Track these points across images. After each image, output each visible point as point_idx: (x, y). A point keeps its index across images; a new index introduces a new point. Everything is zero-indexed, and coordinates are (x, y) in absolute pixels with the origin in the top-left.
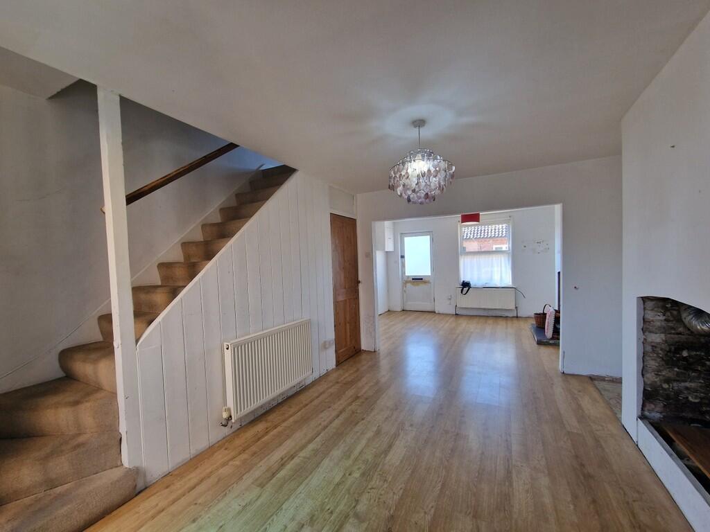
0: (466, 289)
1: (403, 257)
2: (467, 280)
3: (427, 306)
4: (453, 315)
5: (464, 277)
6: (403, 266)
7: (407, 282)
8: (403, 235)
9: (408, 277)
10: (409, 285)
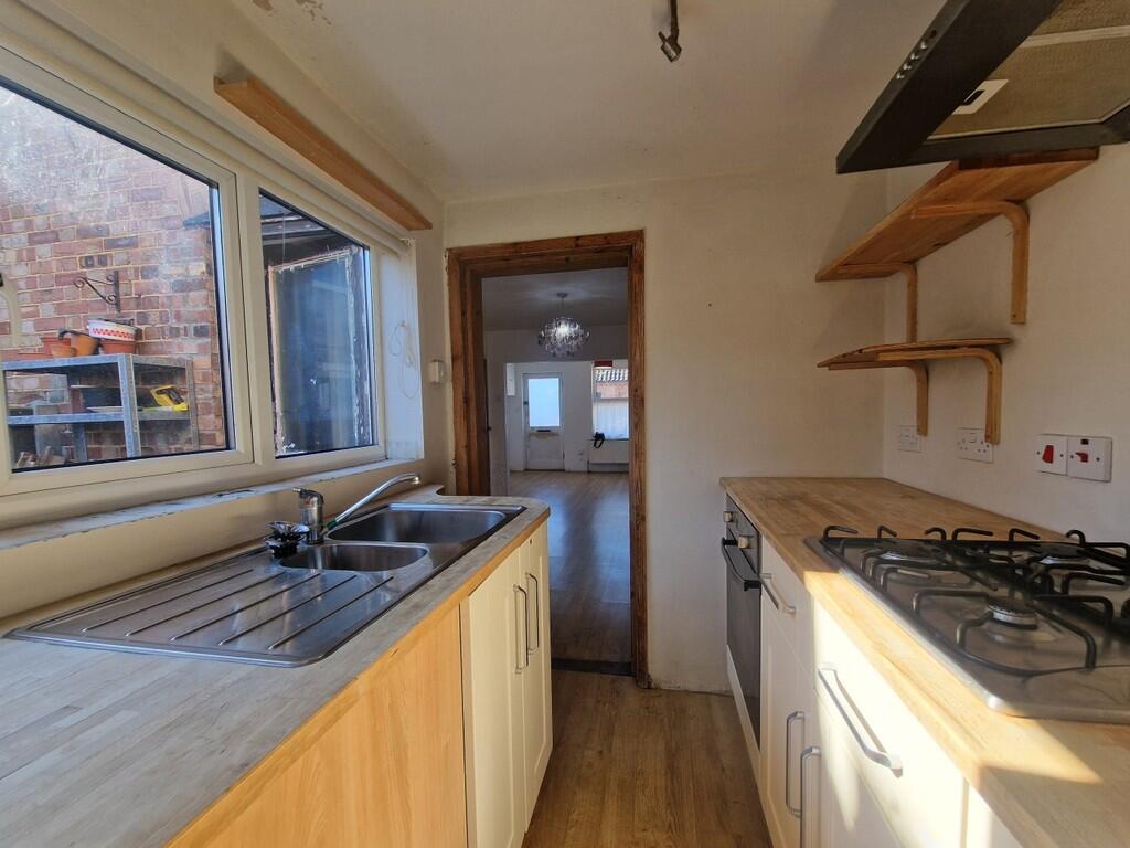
0: (599, 442)
1: (526, 403)
2: (600, 432)
3: (554, 463)
4: (584, 473)
5: (598, 428)
6: (527, 414)
7: (531, 435)
8: (527, 376)
9: (533, 428)
10: (533, 438)
